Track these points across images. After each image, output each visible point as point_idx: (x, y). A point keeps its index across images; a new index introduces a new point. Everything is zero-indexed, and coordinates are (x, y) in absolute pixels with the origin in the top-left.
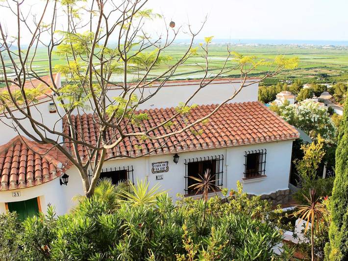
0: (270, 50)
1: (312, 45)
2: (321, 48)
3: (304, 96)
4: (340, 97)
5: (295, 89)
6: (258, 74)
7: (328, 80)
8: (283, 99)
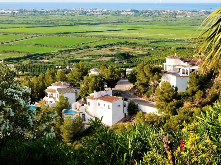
0: (39, 19)
1: (105, 10)
2: (118, 14)
3: (90, 88)
4: (146, 85)
5: (75, 78)
6: (19, 59)
7: (131, 62)
8: (57, 95)
